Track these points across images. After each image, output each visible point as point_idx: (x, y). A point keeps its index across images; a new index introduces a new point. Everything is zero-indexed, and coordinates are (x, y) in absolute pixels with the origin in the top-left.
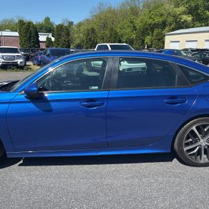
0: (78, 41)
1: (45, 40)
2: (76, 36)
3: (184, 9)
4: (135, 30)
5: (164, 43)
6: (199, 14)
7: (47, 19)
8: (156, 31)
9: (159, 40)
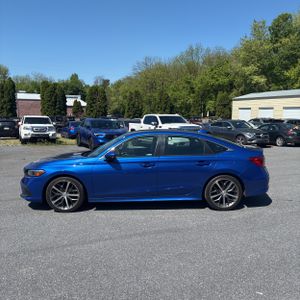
0: (115, 106)
1: (72, 104)
2: (113, 98)
3: (256, 68)
4: (194, 92)
5: (230, 110)
6: (275, 75)
7: (75, 77)
8: (220, 95)
9: (225, 106)
